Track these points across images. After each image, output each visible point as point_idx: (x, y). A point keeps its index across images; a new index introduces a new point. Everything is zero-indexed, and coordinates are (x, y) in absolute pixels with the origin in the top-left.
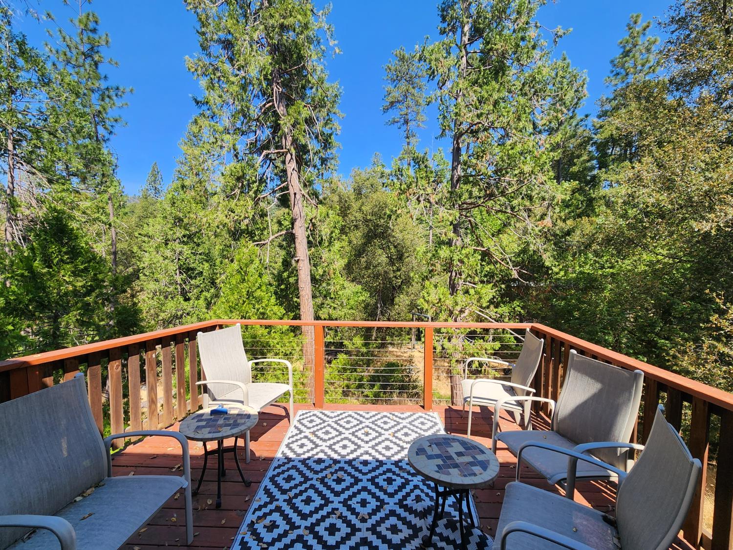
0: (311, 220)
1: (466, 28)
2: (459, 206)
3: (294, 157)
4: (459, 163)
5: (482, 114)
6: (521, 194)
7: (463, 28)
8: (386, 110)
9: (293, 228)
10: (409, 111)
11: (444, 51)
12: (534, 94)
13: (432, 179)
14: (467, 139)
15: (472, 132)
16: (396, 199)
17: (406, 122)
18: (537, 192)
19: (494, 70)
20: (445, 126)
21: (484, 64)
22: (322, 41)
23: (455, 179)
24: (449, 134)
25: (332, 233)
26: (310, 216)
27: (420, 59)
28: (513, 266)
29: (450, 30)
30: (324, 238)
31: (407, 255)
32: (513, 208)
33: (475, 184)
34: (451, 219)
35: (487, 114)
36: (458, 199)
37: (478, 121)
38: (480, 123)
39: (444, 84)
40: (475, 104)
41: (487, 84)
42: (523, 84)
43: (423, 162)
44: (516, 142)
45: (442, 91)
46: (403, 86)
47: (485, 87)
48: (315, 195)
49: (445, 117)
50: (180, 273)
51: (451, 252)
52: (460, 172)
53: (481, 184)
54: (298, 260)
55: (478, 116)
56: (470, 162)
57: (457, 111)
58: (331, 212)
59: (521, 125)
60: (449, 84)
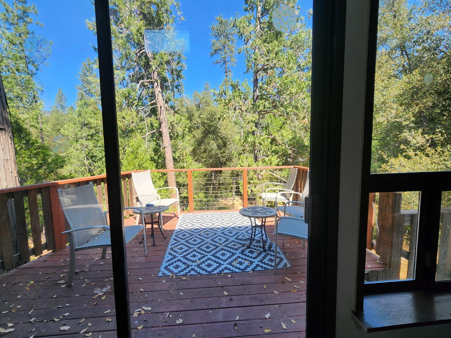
0: (171, 123)
1: (259, 8)
2: (258, 113)
3: (159, 85)
4: (257, 87)
5: (269, 59)
6: (292, 105)
7: (257, 8)
8: (212, 55)
9: (160, 128)
10: (227, 56)
11: (248, 22)
12: (298, 48)
13: (243, 97)
14: (261, 74)
15: (264, 69)
16: (223, 108)
17: (225, 62)
18: (300, 104)
19: (276, 33)
20: (249, 66)
21: (270, 30)
22: (173, 12)
23: (255, 97)
24: (252, 71)
25: (184, 130)
26: (170, 120)
27: (234, 26)
28: (289, 147)
29: (250, 9)
30: (179, 134)
31: (228, 143)
32: (287, 114)
33: (266, 100)
34: (254, 120)
35: (273, 59)
36: (257, 108)
37: (267, 63)
38: (268, 64)
39: (247, 42)
40: (266, 54)
41: (271, 42)
42: (291, 42)
43: (237, 87)
44: (288, 76)
45: (247, 45)
46: (222, 39)
47: (270, 44)
48: (172, 107)
49: (248, 61)
50: (87, 159)
51: (254, 138)
52: (258, 93)
53: (270, 100)
54: (165, 147)
55: (268, 61)
56: (264, 87)
57: (255, 57)
58: (183, 118)
59: (290, 66)
60: (250, 42)
